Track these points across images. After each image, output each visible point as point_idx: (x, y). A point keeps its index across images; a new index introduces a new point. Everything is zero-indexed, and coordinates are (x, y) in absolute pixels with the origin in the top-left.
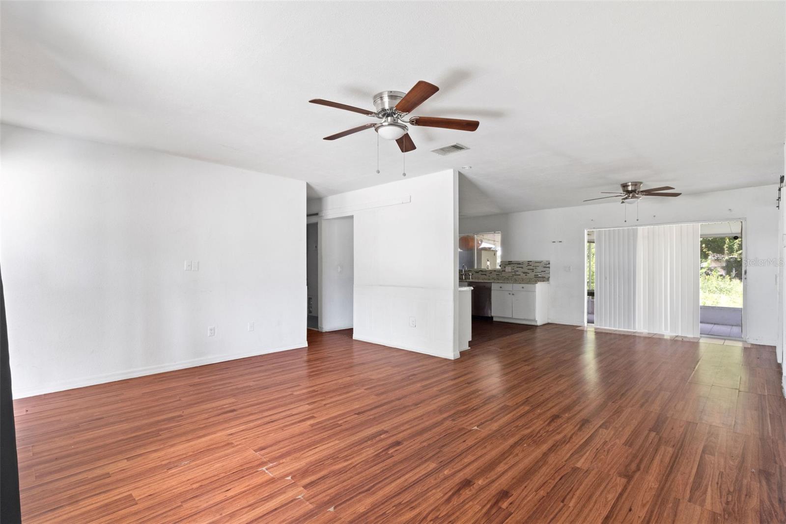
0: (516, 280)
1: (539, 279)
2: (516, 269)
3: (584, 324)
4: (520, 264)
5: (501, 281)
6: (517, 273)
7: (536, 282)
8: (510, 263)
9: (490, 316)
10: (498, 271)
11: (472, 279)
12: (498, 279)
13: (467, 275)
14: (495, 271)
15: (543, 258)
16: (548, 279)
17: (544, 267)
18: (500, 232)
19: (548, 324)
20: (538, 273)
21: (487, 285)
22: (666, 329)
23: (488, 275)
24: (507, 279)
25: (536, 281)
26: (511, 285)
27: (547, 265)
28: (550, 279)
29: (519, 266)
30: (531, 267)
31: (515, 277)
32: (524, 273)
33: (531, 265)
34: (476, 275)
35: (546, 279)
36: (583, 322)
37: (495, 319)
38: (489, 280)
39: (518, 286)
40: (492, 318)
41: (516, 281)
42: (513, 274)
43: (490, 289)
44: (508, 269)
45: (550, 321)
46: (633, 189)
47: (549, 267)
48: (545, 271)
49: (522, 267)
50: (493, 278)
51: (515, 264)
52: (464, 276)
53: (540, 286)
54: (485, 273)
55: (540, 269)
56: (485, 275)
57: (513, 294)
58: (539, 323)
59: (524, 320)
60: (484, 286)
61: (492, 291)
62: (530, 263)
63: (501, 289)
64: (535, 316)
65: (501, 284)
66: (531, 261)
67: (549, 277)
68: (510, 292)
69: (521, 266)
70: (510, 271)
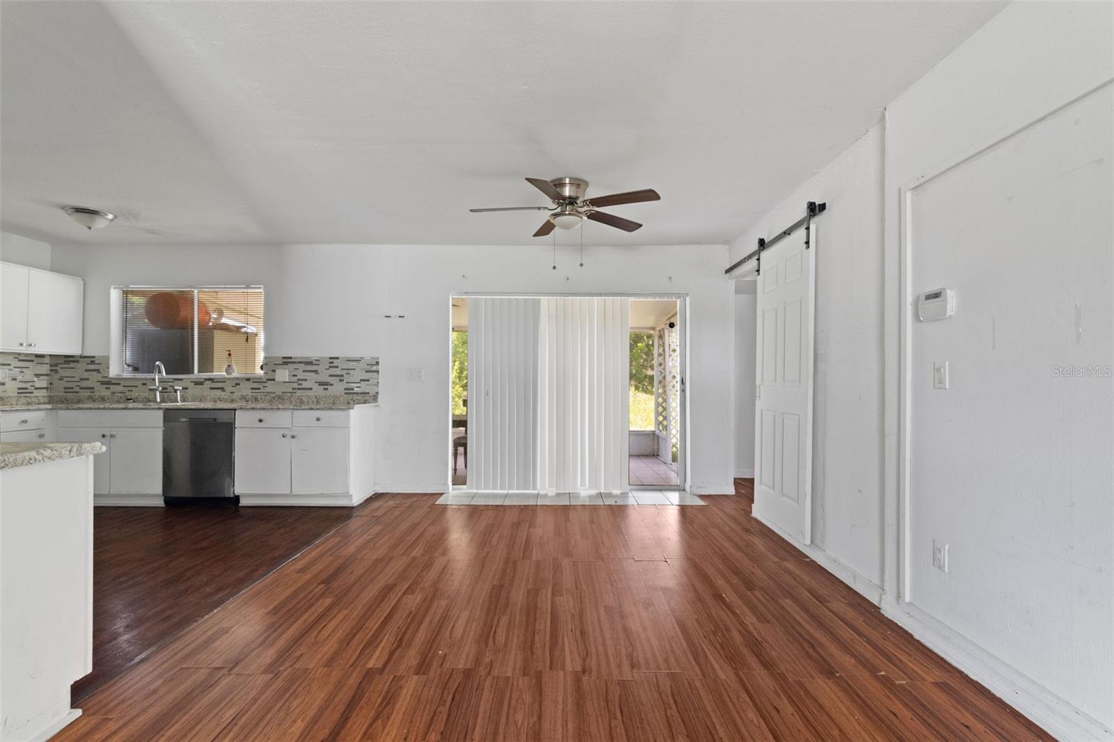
0: (302, 402)
1: (355, 397)
2: (301, 375)
3: (448, 490)
4: (310, 363)
5: (263, 406)
6: (305, 385)
7: (349, 405)
8: (287, 361)
9: (232, 495)
10: (258, 380)
11: (184, 400)
12: (256, 399)
13: (170, 389)
14: (248, 380)
15: (364, 351)
16: (375, 398)
17: (366, 372)
18: (262, 286)
19: (377, 497)
20: (354, 385)
21: (222, 417)
22: (583, 484)
23: (229, 389)
24: (280, 397)
25: (349, 403)
26: (289, 413)
27: (373, 367)
28: (380, 397)
29: (310, 368)
30: (337, 372)
31: (299, 393)
32: (321, 384)
33: (337, 367)
34: (194, 390)
35: (369, 398)
36: (446, 484)
37: (244, 502)
38: (232, 401)
39: (304, 417)
40: (237, 498)
41: (300, 404)
42: (295, 385)
43: (230, 428)
44: (283, 375)
45: (380, 490)
46: (573, 194)
47: (378, 372)
48: (368, 380)
49: (316, 372)
50: (244, 398)
51: (300, 362)
52: (158, 393)
53: (358, 413)
54: (220, 385)
55: (358, 375)
56: (222, 389)
57: (293, 437)
58: (356, 500)
59: (322, 495)
60: (215, 420)
61: (237, 433)
62: (336, 363)
63: (261, 425)
64: (347, 486)
65: (262, 412)
66: (338, 358)
67: (377, 393)
68: (286, 432)
69: (314, 368)
70: (287, 380)
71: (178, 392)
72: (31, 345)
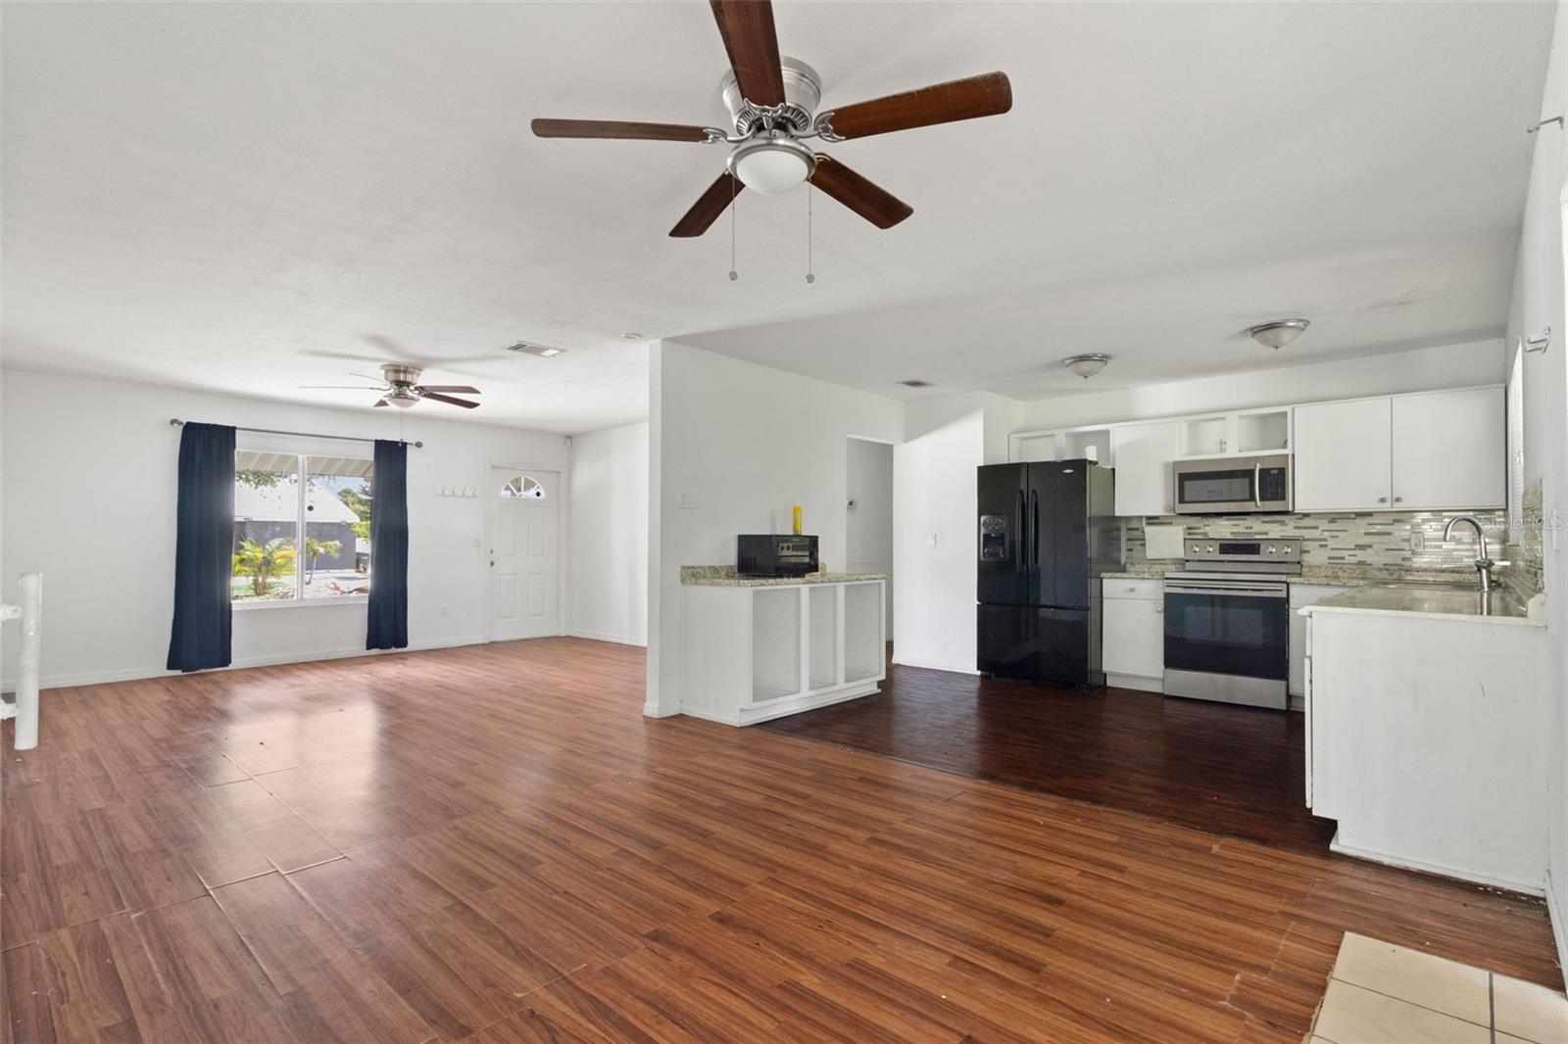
72: (1398, 500)
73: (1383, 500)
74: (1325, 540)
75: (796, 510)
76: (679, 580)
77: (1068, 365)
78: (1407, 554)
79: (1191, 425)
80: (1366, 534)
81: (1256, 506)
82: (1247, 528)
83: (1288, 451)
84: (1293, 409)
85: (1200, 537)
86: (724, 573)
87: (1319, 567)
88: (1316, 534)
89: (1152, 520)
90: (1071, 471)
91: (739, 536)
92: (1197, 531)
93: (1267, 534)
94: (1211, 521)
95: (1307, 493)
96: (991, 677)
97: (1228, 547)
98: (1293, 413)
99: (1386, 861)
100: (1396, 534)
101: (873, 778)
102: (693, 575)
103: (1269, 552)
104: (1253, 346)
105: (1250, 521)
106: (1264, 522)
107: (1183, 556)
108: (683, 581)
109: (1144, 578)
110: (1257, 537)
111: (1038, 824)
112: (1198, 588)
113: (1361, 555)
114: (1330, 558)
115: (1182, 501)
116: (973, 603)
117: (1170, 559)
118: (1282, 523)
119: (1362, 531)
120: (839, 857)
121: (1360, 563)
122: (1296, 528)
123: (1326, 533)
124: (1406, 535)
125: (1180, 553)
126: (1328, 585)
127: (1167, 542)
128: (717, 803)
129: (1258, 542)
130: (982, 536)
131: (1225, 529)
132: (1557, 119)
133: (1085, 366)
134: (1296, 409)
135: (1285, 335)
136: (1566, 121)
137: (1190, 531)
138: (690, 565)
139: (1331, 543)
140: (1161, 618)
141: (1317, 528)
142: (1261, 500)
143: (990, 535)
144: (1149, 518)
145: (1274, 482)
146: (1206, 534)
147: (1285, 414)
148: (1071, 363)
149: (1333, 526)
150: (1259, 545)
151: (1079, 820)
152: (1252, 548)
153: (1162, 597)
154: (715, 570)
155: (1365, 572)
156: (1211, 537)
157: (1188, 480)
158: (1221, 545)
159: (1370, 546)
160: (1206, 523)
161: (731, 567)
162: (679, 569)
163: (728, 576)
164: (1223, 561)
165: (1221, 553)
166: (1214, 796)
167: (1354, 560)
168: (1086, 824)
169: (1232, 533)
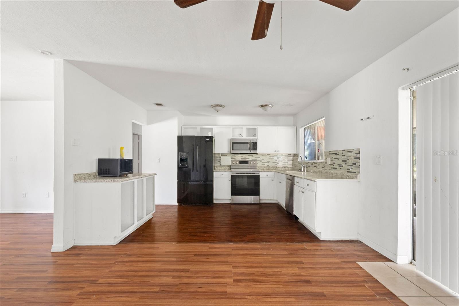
1: (350, 174)
2: (334, 161)
4: (336, 154)
6: (335, 166)
8: (330, 153)
9: (294, 215)
10: (323, 163)
15: (354, 145)
17: (355, 158)
20: (350, 167)
26: (303, 180)
27: (358, 155)
28: (360, 175)
30: (345, 158)
32: (339, 166)
42: (332, 166)
44: (329, 160)
45: (360, 239)
47: (359, 158)
48: (356, 164)
49: (338, 159)
51: (333, 154)
54: (316, 165)
55: (351, 160)
57: (303, 192)
59: (311, 227)
61: (294, 186)
63: (298, 184)
64: (315, 225)
67: (359, 172)
68: (301, 190)
70: (330, 164)
71: (305, 168)
72: (278, 151)
73: (275, 151)
74: (261, 160)
75: (122, 149)
76: (73, 180)
77: (213, 107)
78: (276, 164)
79: (233, 129)
80: (269, 159)
81: (250, 151)
82: (245, 157)
83: (256, 138)
84: (258, 127)
85: (234, 159)
86: (92, 176)
87: (260, 167)
88: (259, 159)
89: (222, 154)
90: (209, 139)
91: (99, 159)
92: (233, 158)
93: (249, 159)
94: (236, 155)
95: (260, 149)
96: (181, 205)
97: (241, 162)
98: (258, 128)
99: (331, 239)
100: (274, 159)
101: (200, 253)
102: (79, 178)
103: (251, 163)
104: (261, 110)
105: (245, 155)
106: (248, 156)
107: (231, 165)
108: (75, 181)
109: (226, 171)
110: (247, 159)
111: (264, 254)
112: (240, 173)
113: (268, 164)
114: (262, 165)
115: (233, 150)
116: (176, 181)
117: (226, 166)
118: (252, 156)
119: (268, 158)
120: (236, 294)
121: (268, 166)
122: (255, 157)
123: (261, 159)
124: (276, 159)
125: (230, 164)
126: (268, 171)
127: (227, 161)
128: (157, 289)
129: (248, 161)
130: (179, 159)
131: (239, 157)
132: (407, 69)
133: (218, 108)
134: (259, 128)
135: (268, 108)
136: (409, 70)
137: (232, 158)
138: (78, 173)
139: (262, 161)
140: (230, 182)
141: (259, 157)
142: (252, 150)
143: (182, 159)
144: (221, 154)
145: (255, 146)
146: (235, 159)
147: (256, 129)
148: (214, 106)
149: (263, 157)
150: (248, 162)
151: (271, 249)
152: (247, 162)
153: (231, 176)
154: (89, 175)
155: (269, 168)
156: (236, 159)
157: (234, 144)
158: (240, 162)
159: (270, 162)
160: (235, 156)
161: (95, 173)
162: (73, 175)
163: (94, 178)
164: (239, 166)
165: (240, 164)
166: (283, 232)
167: (267, 165)
168: (274, 250)
169: (241, 158)
